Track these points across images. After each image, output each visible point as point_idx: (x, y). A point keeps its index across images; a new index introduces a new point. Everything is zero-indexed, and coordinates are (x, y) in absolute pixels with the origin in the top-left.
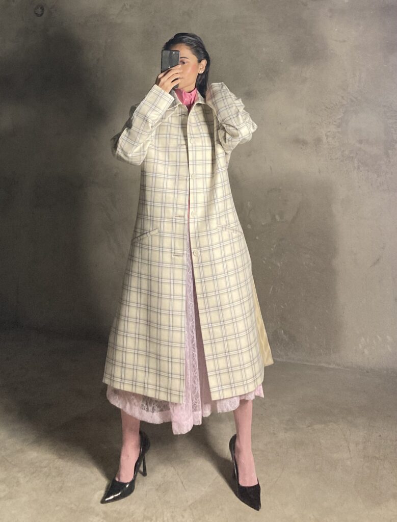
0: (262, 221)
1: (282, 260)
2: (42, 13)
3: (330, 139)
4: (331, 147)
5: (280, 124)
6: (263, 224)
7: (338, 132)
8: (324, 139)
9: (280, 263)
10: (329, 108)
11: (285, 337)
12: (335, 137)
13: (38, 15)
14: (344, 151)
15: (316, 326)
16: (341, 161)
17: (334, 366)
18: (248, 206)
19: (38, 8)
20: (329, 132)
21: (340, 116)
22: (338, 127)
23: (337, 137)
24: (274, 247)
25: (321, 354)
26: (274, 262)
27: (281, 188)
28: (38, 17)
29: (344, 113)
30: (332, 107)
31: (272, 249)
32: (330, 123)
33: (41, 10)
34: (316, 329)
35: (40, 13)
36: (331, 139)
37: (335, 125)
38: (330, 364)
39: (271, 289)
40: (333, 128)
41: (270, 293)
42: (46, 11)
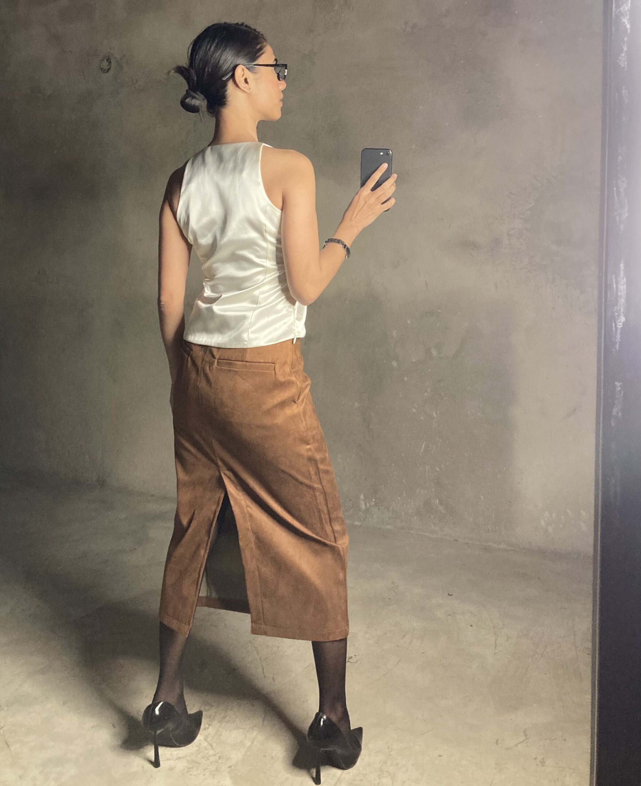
0: (413, 357)
1: (439, 408)
2: (109, 67)
3: (514, 241)
4: (515, 251)
5: (442, 219)
6: (414, 360)
7: (527, 229)
8: (505, 240)
9: (436, 413)
10: (515, 194)
11: (442, 508)
12: (521, 237)
13: (104, 70)
14: (533, 257)
15: (483, 496)
16: (529, 271)
17: (506, 546)
18: (393, 336)
19: (103, 60)
20: (513, 229)
21: (530, 206)
22: (527, 221)
23: (524, 237)
24: (429, 391)
25: (489, 531)
26: (428, 410)
27: (439, 311)
28: (104, 73)
29: (536, 201)
30: (519, 192)
31: (426, 394)
32: (514, 216)
33: (108, 63)
34: (482, 499)
35: (107, 68)
36: (515, 239)
37: (521, 218)
38: (500, 544)
39: (423, 446)
40: (518, 224)
41: (422, 451)
42: (113, 65)
